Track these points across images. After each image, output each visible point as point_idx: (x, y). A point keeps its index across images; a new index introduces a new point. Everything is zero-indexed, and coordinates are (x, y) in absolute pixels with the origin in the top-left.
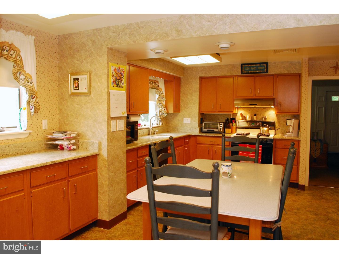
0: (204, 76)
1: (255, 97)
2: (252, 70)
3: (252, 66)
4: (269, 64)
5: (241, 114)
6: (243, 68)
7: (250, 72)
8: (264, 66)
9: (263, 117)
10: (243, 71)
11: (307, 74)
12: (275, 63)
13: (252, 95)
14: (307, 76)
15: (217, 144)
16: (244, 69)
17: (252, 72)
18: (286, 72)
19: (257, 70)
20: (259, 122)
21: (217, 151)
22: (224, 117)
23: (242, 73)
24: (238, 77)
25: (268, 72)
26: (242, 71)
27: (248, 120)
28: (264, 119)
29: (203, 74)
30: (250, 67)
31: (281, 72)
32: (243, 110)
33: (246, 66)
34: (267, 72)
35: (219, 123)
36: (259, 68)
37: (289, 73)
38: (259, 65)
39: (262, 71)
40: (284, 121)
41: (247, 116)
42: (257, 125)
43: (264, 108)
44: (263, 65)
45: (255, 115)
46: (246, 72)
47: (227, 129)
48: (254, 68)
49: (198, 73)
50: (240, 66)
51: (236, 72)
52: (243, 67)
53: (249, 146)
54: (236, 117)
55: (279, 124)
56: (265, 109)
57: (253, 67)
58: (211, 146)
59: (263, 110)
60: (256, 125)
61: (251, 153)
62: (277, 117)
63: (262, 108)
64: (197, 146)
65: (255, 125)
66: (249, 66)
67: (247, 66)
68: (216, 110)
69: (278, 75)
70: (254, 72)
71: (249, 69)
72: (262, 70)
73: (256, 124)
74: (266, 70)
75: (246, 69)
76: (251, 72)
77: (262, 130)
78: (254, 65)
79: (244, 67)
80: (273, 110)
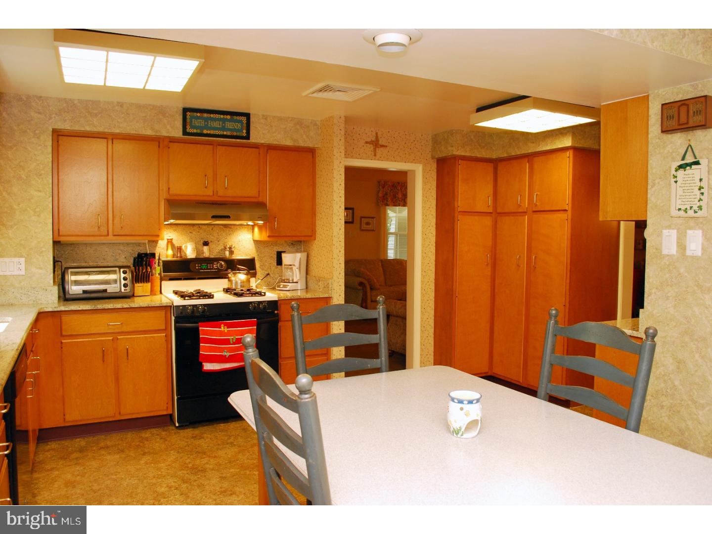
0: (69, 128)
1: (215, 199)
2: (210, 129)
3: (211, 117)
4: (252, 119)
5: (170, 241)
6: (188, 120)
7: (205, 132)
8: (241, 122)
9: (225, 248)
10: (188, 127)
11: (343, 152)
12: (265, 117)
13: (210, 192)
14: (343, 155)
15: (129, 329)
16: (191, 121)
17: (212, 132)
18: (288, 143)
19: (223, 129)
20: (217, 260)
21: (130, 351)
22: (120, 251)
23: (185, 133)
24: (172, 143)
25: (251, 138)
26: (186, 128)
27: (189, 257)
28: (227, 253)
29: (65, 121)
30: (206, 120)
31: (278, 142)
32: (175, 230)
33: (195, 114)
34: (248, 137)
35: (117, 269)
36: (229, 125)
37: (296, 144)
38: (229, 117)
39: (235, 134)
40: (271, 255)
41: (186, 247)
42: (215, 269)
43: (225, 226)
44: (238, 118)
45: (206, 244)
46: (195, 131)
47: (140, 285)
48: (216, 124)
49: (50, 118)
50: (181, 111)
51: (168, 127)
52: (188, 117)
53: (225, 325)
54: (155, 249)
55: (262, 264)
56: (228, 229)
57: (215, 120)
58: (111, 338)
59: (224, 231)
60: (212, 269)
61: (232, 342)
62: (256, 248)
63: (222, 225)
64: (62, 343)
65: (210, 269)
66: (205, 115)
67: (199, 114)
68: (108, 233)
69: (271, 148)
70: (217, 132)
71: (202, 124)
72: (234, 130)
73: (213, 266)
74: (245, 131)
75: (197, 123)
76: (209, 132)
77: (234, 282)
78: (218, 116)
79: (192, 117)
80: (248, 231)
